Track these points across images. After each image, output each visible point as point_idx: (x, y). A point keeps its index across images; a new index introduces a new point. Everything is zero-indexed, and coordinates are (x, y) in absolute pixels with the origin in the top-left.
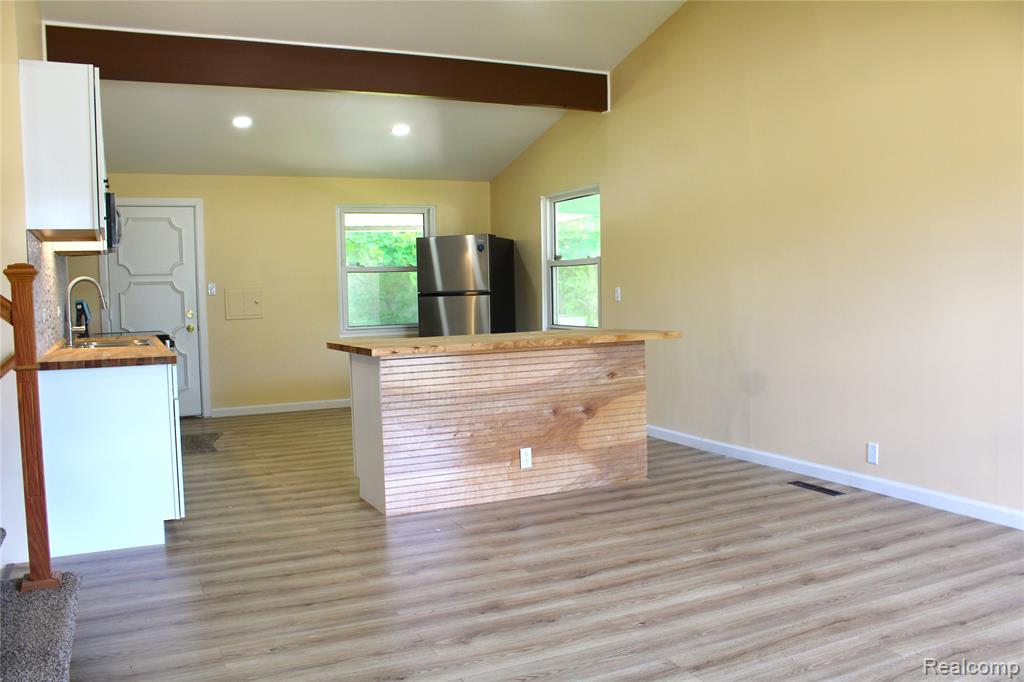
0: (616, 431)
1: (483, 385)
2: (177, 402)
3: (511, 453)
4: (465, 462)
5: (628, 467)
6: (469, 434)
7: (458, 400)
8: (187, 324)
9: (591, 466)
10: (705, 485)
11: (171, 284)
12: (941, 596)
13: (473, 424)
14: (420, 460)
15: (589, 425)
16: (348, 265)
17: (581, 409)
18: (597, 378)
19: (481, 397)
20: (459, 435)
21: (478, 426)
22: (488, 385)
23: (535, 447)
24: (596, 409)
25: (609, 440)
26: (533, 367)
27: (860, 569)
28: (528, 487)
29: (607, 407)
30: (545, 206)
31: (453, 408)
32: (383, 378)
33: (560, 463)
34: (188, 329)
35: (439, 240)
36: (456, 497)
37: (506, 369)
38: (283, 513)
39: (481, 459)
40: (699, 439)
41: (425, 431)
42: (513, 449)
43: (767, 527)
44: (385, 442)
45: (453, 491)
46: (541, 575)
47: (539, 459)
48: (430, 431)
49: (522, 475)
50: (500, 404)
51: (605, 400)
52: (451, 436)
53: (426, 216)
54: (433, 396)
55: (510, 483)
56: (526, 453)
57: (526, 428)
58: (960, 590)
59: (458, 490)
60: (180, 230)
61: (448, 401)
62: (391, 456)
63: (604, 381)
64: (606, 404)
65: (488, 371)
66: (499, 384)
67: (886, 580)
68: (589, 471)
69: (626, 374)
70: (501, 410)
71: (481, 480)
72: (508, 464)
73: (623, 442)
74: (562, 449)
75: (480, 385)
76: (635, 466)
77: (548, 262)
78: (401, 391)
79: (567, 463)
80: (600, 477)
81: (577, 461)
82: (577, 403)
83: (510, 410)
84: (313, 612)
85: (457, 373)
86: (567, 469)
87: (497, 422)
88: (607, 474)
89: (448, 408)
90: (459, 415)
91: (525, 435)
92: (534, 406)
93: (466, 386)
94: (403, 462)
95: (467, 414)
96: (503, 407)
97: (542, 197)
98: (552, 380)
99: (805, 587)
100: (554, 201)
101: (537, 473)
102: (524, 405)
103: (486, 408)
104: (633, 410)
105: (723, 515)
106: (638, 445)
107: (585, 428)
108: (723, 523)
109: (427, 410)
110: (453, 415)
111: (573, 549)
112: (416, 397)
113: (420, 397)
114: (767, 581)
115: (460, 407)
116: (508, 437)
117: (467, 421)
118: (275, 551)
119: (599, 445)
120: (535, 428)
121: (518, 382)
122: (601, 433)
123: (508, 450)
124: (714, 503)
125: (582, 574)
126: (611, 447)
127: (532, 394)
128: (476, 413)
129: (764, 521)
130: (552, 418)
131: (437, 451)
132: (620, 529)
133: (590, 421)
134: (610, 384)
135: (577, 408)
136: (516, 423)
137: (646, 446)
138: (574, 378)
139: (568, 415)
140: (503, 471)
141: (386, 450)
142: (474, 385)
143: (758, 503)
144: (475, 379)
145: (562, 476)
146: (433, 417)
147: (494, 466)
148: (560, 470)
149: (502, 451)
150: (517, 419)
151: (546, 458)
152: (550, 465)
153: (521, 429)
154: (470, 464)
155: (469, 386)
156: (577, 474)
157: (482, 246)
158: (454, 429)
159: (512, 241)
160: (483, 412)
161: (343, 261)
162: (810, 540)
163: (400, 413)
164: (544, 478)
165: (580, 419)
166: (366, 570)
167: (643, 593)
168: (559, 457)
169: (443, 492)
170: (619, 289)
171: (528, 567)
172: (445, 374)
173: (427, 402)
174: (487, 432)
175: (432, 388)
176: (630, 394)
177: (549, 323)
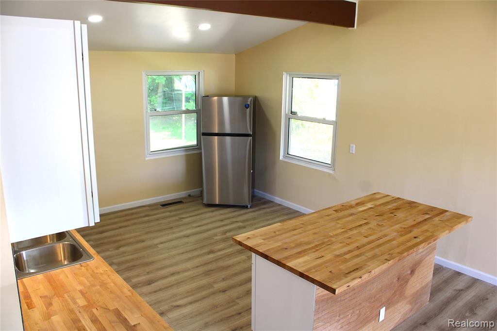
0: (421, 280)
6: (358, 311)
16: (149, 111)
17: (409, 272)
20: (353, 315)
24: (415, 269)
29: (420, 266)
30: (286, 79)
39: (362, 325)
49: (379, 325)
52: (349, 317)
53: (197, 77)
73: (423, 285)
76: (426, 297)
77: (286, 115)
79: (399, 309)
80: (411, 310)
82: (408, 269)
86: (398, 312)
88: (414, 306)
97: (284, 73)
100: (293, 76)
104: (430, 264)
106: (429, 284)
130: (397, 283)
139: (403, 278)
140: (371, 327)
145: (396, 318)
147: (367, 326)
148: (395, 315)
151: (390, 310)
152: (392, 313)
156: (402, 313)
159: (255, 97)
161: (147, 108)
165: (408, 279)
168: (396, 306)
170: (354, 145)
176: (429, 255)
177: (284, 153)
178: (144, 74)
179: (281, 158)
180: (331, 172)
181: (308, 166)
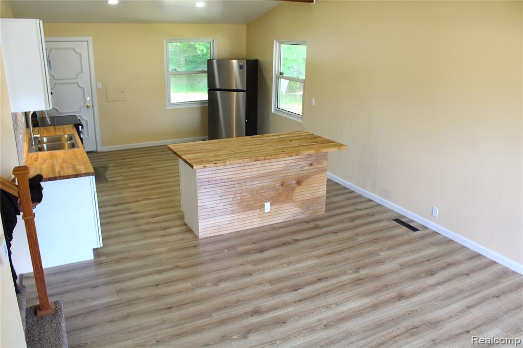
0: (312, 192)
1: (247, 174)
2: (96, 193)
3: (260, 205)
4: (237, 211)
5: (316, 208)
6: (240, 198)
7: (235, 182)
8: (87, 105)
9: (298, 209)
10: (353, 219)
11: (77, 83)
12: (460, 312)
13: (241, 193)
14: (216, 212)
15: (299, 189)
16: (170, 71)
17: (295, 182)
18: (304, 167)
19: (245, 180)
20: (234, 199)
21: (244, 194)
22: (250, 174)
23: (271, 202)
24: (302, 182)
25: (308, 196)
26: (272, 164)
27: (424, 290)
28: (268, 220)
29: (308, 180)
30: (276, 45)
31: (233, 186)
32: (198, 174)
33: (283, 208)
34: (88, 107)
35: (219, 61)
36: (233, 227)
37: (259, 166)
38: (148, 234)
39: (246, 209)
40: (350, 184)
41: (219, 198)
42: (261, 203)
43: (383, 254)
44: (199, 205)
45: (232, 225)
46: (278, 287)
47: (274, 207)
48: (221, 198)
49: (265, 215)
50: (256, 182)
51: (307, 177)
52: (231, 199)
53: (212, 43)
54: (223, 181)
55: (259, 219)
56: (267, 206)
57: (268, 193)
58: (469, 307)
59: (234, 224)
60: (80, 54)
61: (230, 183)
62: (202, 211)
63: (306, 168)
64: (307, 179)
65: (250, 167)
66: (255, 173)
67: (436, 298)
68: (298, 211)
69: (318, 164)
70: (256, 186)
71: (245, 219)
72: (258, 211)
73: (315, 196)
74: (284, 202)
75: (246, 174)
76: (320, 207)
77: (276, 75)
78: (207, 180)
79: (287, 208)
80: (303, 213)
81: (292, 207)
82: (293, 179)
83: (260, 185)
84: (173, 314)
85: (235, 169)
86: (287, 211)
87: (254, 191)
88: (306, 211)
89: (230, 186)
90: (236, 189)
91: (267, 196)
92: (272, 183)
93: (239, 175)
94: (208, 213)
95: (239, 188)
96: (257, 184)
97: (275, 40)
98: (282, 169)
99: (399, 302)
100: (281, 43)
101: (272, 214)
102: (267, 182)
103: (248, 185)
104: (320, 181)
105: (362, 244)
106: (322, 197)
107: (296, 191)
108: (362, 251)
109: (219, 188)
110: (232, 190)
111: (291, 268)
112: (214, 182)
113: (216, 182)
114: (383, 296)
115: (236, 185)
116: (259, 198)
117: (239, 192)
118: (148, 266)
119: (303, 199)
120: (272, 193)
121: (265, 171)
122: (303, 193)
123: (259, 204)
124: (357, 235)
125: (296, 288)
126: (308, 199)
127: (271, 177)
128: (243, 188)
129: (381, 250)
130: (281, 187)
131: (224, 207)
132: (313, 253)
133: (299, 188)
134: (310, 169)
135: (292, 182)
136: (263, 191)
137: (325, 198)
138: (292, 168)
139: (288, 186)
140: (256, 214)
141: (199, 208)
142: (243, 175)
143: (379, 235)
144: (243, 171)
145: (284, 214)
146: (222, 191)
147: (252, 212)
148: (283, 212)
149: (256, 205)
150: (263, 189)
151: (277, 207)
152: (278, 209)
153: (265, 194)
154: (240, 212)
155: (241, 175)
156: (291, 213)
157: (242, 66)
158: (233, 196)
159: (257, 60)
160: (247, 187)
161: (168, 68)
162: (403, 266)
163: (205, 190)
164: (275, 216)
165: (294, 187)
166: (194, 281)
167: (325, 304)
168: (283, 205)
169: (227, 226)
170: (314, 99)
171: (271, 282)
172: (229, 170)
173: (219, 184)
174: (249, 196)
175: (222, 178)
176: (319, 173)
177: (275, 107)
178: (165, 41)
179: (273, 111)
180: (301, 121)
181: (288, 117)
